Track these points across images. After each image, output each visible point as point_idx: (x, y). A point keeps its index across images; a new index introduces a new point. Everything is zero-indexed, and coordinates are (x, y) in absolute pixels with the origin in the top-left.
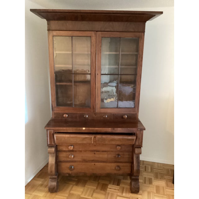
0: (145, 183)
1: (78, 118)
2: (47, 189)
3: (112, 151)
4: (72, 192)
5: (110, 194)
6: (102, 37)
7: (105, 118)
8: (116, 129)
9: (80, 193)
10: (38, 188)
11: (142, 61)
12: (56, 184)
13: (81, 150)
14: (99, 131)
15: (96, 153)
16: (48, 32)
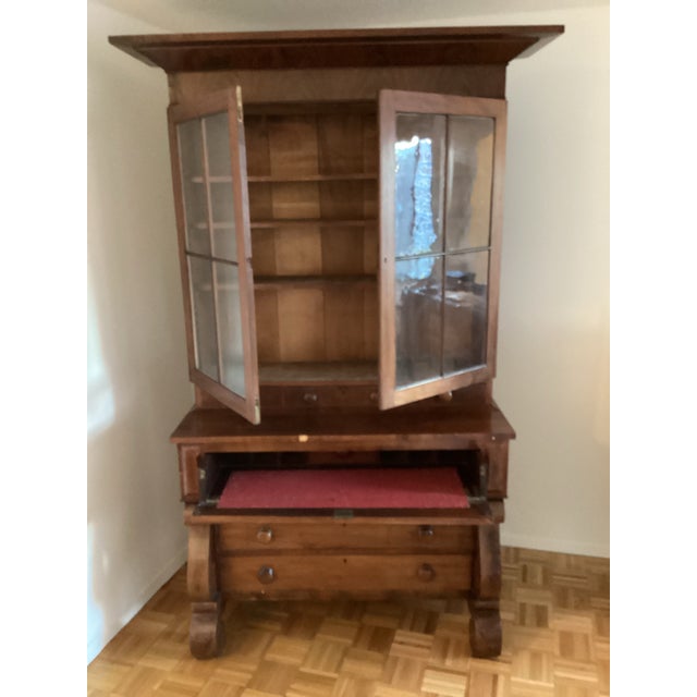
0: (522, 622)
1: (283, 401)
4: (269, 656)
5: (400, 660)
10: (156, 644)
12: (215, 630)
14: (355, 448)
15: (348, 521)
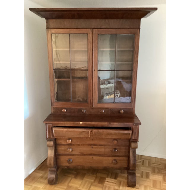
0: (142, 177)
1: (76, 112)
2: (46, 181)
3: (109, 145)
4: (70, 184)
5: (107, 187)
6: (99, 34)
7: (102, 113)
8: (112, 123)
9: (78, 186)
10: (38, 180)
11: (137, 57)
12: (55, 176)
13: (78, 143)
14: (95, 126)
15: (93, 147)
16: (47, 30)
